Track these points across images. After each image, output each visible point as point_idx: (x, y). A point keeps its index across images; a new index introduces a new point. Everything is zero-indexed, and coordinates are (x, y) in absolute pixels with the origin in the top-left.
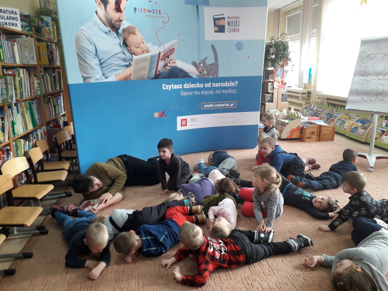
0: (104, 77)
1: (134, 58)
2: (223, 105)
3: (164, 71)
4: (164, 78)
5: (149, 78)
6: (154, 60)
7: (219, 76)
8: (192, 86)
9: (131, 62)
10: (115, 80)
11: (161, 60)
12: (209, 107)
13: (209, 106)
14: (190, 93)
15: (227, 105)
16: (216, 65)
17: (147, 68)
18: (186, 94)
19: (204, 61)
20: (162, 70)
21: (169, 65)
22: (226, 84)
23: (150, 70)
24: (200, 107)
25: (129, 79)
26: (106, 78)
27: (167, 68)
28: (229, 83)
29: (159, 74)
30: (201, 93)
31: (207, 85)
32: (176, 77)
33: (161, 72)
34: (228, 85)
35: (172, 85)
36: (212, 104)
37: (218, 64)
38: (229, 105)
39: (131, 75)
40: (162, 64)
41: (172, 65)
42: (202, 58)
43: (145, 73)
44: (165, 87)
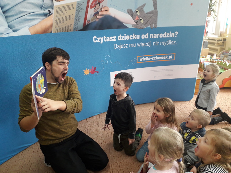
0: (11, 30)
1: (54, 5)
2: (161, 58)
3: (95, 20)
4: (95, 29)
5: (76, 29)
6: (81, 7)
7: (158, 26)
8: (127, 38)
9: (51, 10)
10: (28, 33)
11: (91, 8)
12: (146, 61)
13: (145, 59)
14: (125, 46)
15: (164, 58)
16: (155, 13)
17: (73, 17)
18: (120, 47)
19: (141, 9)
20: (92, 20)
21: (100, 13)
22: (165, 35)
23: (77, 20)
24: (136, 61)
25: (50, 31)
26: (14, 31)
27: (99, 17)
28: (168, 34)
29: (88, 25)
30: (137, 45)
31: (144, 37)
32: (109, 27)
33: (90, 22)
34: (167, 37)
35: (105, 37)
36: (149, 57)
37: (157, 13)
38: (166, 57)
39: (51, 26)
40: (91, 12)
41: (105, 13)
42: (139, 5)
43: (71, 23)
44: (96, 39)
